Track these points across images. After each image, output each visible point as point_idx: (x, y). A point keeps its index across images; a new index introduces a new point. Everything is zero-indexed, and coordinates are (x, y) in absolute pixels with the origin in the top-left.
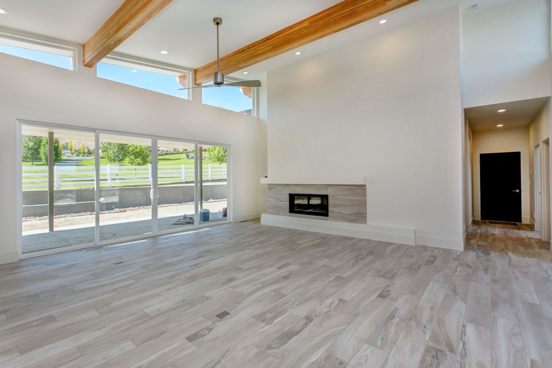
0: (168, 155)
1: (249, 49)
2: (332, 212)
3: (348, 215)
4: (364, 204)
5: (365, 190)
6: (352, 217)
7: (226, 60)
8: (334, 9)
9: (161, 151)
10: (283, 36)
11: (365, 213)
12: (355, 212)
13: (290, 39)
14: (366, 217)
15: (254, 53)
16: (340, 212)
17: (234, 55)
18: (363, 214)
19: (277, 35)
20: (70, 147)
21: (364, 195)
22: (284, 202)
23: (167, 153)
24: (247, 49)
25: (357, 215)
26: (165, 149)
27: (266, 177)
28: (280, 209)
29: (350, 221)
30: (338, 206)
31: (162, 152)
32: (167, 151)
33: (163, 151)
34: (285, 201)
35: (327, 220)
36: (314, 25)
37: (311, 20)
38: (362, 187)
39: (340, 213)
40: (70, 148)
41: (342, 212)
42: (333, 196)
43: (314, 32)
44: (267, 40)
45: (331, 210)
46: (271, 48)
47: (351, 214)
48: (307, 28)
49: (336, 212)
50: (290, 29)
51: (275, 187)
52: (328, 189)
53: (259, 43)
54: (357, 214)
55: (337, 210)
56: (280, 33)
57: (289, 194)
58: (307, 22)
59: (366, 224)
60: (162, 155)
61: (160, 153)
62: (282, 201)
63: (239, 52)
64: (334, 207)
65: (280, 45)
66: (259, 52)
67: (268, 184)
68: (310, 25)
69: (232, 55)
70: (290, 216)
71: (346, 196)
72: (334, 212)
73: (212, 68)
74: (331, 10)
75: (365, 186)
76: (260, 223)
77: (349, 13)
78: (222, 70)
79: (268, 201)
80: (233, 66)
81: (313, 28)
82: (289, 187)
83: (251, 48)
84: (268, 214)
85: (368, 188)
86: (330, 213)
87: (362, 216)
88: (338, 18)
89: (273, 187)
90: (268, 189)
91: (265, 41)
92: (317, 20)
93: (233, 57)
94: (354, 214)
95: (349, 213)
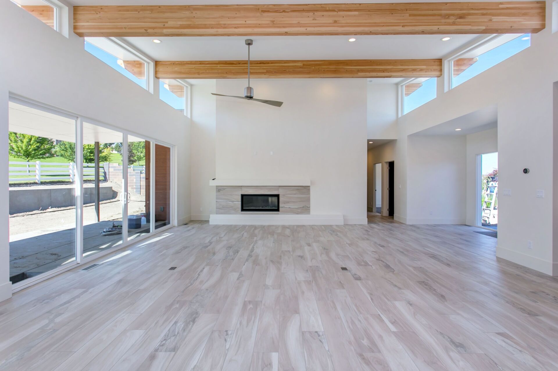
1: (239, 64)
2: (282, 208)
3: (296, 208)
4: (308, 200)
5: (309, 189)
6: (299, 210)
7: (206, 65)
8: (323, 62)
10: (278, 66)
12: (302, 206)
13: (285, 70)
14: (310, 209)
15: (245, 70)
16: (289, 207)
17: (218, 63)
18: (308, 207)
19: (272, 63)
21: (309, 193)
22: (235, 202)
24: (237, 63)
25: (303, 208)
27: (214, 179)
28: (231, 208)
30: (288, 202)
35: (278, 214)
36: (308, 68)
37: (305, 63)
38: (307, 189)
41: (291, 207)
42: (284, 195)
43: (307, 73)
44: (260, 63)
45: (281, 206)
46: (265, 71)
47: (298, 208)
48: (301, 67)
49: (286, 208)
50: (285, 63)
51: (224, 189)
52: (279, 189)
54: (303, 207)
55: (287, 206)
56: (274, 62)
57: (241, 194)
58: (300, 63)
59: (310, 214)
62: (233, 202)
63: (226, 63)
64: (285, 203)
65: (275, 72)
67: (216, 186)
68: (303, 66)
69: (217, 63)
70: (242, 214)
71: (295, 194)
72: (284, 208)
73: (186, 67)
74: (321, 63)
75: (309, 186)
76: (209, 224)
77: (334, 69)
78: (202, 73)
79: (216, 201)
80: (217, 74)
81: (306, 69)
82: (241, 189)
83: (242, 64)
84: (217, 214)
85: (311, 188)
86: (280, 209)
87: (306, 209)
88: (326, 69)
89: (223, 189)
90: (216, 191)
91: (259, 63)
92: (309, 65)
93: (219, 66)
94: (300, 208)
95: (297, 207)
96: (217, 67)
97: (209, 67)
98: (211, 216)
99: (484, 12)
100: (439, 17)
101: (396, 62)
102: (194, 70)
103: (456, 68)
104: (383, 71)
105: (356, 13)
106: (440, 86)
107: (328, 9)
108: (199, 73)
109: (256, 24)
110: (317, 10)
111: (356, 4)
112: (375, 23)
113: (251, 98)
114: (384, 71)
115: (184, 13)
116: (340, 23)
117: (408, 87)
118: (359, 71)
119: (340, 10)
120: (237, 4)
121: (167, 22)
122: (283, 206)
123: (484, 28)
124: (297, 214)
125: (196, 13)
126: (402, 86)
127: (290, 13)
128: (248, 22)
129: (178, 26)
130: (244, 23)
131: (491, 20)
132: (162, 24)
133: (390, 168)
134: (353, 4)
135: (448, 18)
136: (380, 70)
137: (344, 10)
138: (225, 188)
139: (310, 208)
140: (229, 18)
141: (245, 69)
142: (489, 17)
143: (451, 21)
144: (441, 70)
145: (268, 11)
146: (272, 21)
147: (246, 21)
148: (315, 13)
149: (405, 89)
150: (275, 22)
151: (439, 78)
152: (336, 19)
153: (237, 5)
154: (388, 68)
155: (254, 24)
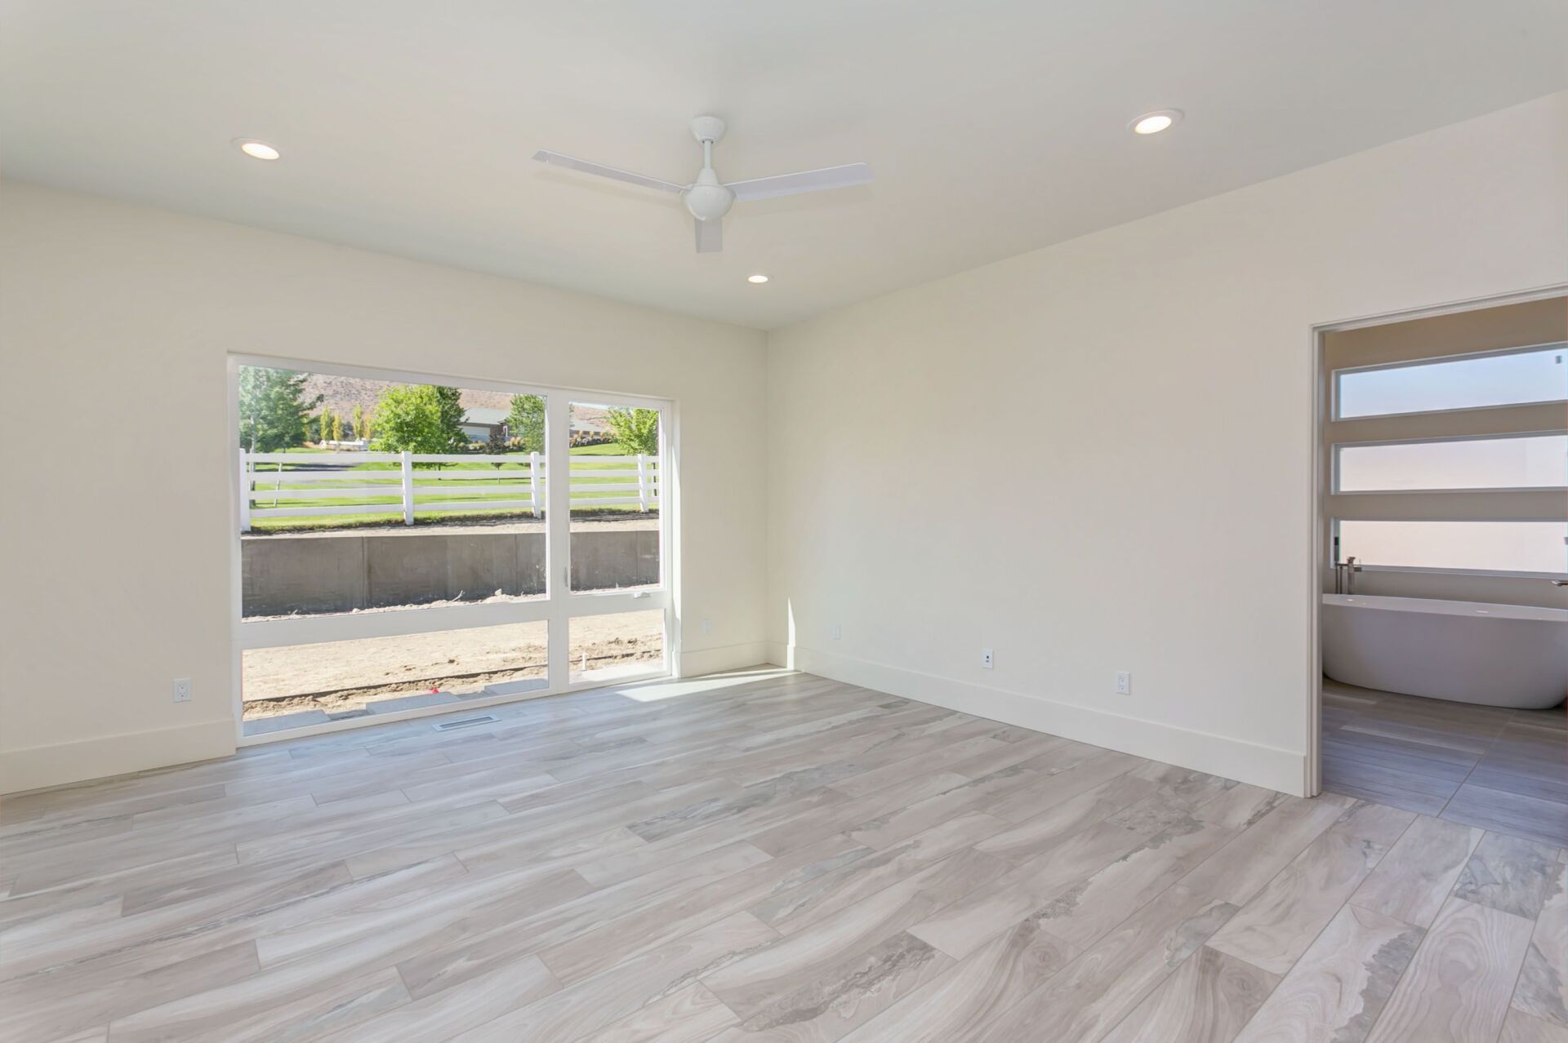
0: (600, 444)
9: (581, 433)
20: (357, 427)
23: (596, 437)
26: (592, 429)
31: (584, 436)
32: (597, 433)
33: (586, 433)
40: (359, 429)
60: (583, 445)
61: (579, 440)
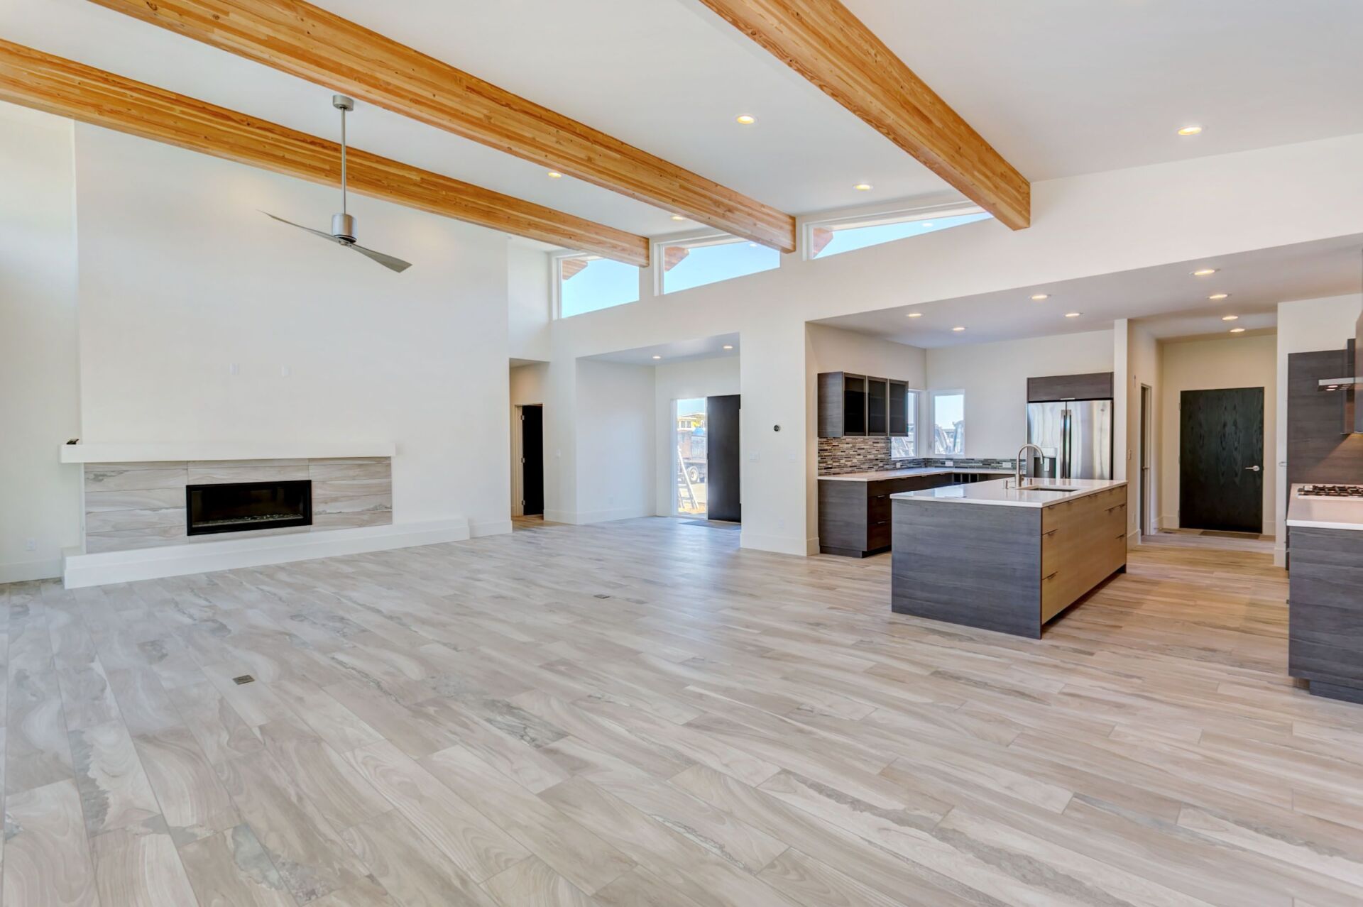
1: (248, 124)
2: (320, 513)
3: (357, 513)
4: (387, 490)
5: (389, 465)
6: (366, 517)
8: (463, 187)
10: (361, 164)
11: (389, 506)
12: (372, 507)
14: (391, 512)
15: (267, 146)
18: (386, 508)
21: (388, 475)
22: (163, 512)
24: (242, 121)
25: (376, 512)
27: (72, 443)
28: (147, 531)
29: (362, 524)
30: (335, 500)
34: (167, 508)
35: (308, 531)
36: (432, 190)
37: (425, 177)
38: (383, 463)
39: (340, 512)
41: (343, 511)
42: (324, 482)
43: (431, 200)
44: (312, 143)
45: (316, 511)
46: (327, 167)
47: (363, 511)
48: (415, 184)
49: (329, 513)
50: (377, 162)
51: (121, 472)
52: (311, 468)
53: (289, 136)
54: (375, 508)
55: (332, 508)
57: (187, 487)
58: (415, 173)
59: (391, 524)
62: (154, 510)
64: (326, 503)
65: (353, 177)
66: (288, 156)
67: (86, 464)
68: (421, 183)
70: (190, 542)
71: (354, 478)
72: (326, 514)
73: (40, 71)
74: (460, 187)
75: (389, 458)
76: (63, 587)
77: (486, 209)
78: (112, 112)
79: (88, 513)
80: (174, 132)
81: (427, 192)
82: (187, 469)
83: (258, 128)
84: (89, 552)
85: (394, 462)
86: (315, 518)
87: (382, 513)
88: (470, 205)
89: (113, 474)
90: (87, 479)
91: (309, 141)
92: (435, 184)
93: (178, 108)
94: (369, 510)
95: (359, 509)
96: (172, 109)
97: (137, 99)
98: (70, 561)
99: (750, 211)
100: (709, 202)
101: (588, 225)
102: (77, 91)
103: (667, 259)
104: (570, 236)
105: (618, 156)
106: (648, 283)
107: (578, 132)
108: (99, 109)
109: (457, 110)
110: (563, 127)
111: (617, 140)
112: (641, 182)
113: (349, 240)
114: (572, 237)
115: (278, 11)
116: (593, 163)
117: (567, 263)
118: (531, 225)
119: (595, 142)
120: (415, 49)
121: (227, 13)
122: (321, 510)
123: (749, 233)
124: (360, 526)
125: (314, 26)
126: (558, 259)
127: (517, 113)
128: (437, 98)
129: (263, 38)
130: (431, 97)
131: (755, 225)
132: (211, 11)
133: (525, 418)
134: (613, 138)
135: (718, 207)
136: (565, 232)
137: (601, 145)
138: (124, 468)
139: (391, 508)
140: (397, 73)
141: (266, 143)
142: (754, 220)
143: (720, 211)
144: (648, 257)
145: (479, 93)
146: (487, 116)
147: (434, 95)
148: (560, 131)
149: (563, 267)
150: (492, 121)
151: (642, 269)
152: (592, 155)
153: (415, 51)
154: (578, 234)
155: (451, 108)
